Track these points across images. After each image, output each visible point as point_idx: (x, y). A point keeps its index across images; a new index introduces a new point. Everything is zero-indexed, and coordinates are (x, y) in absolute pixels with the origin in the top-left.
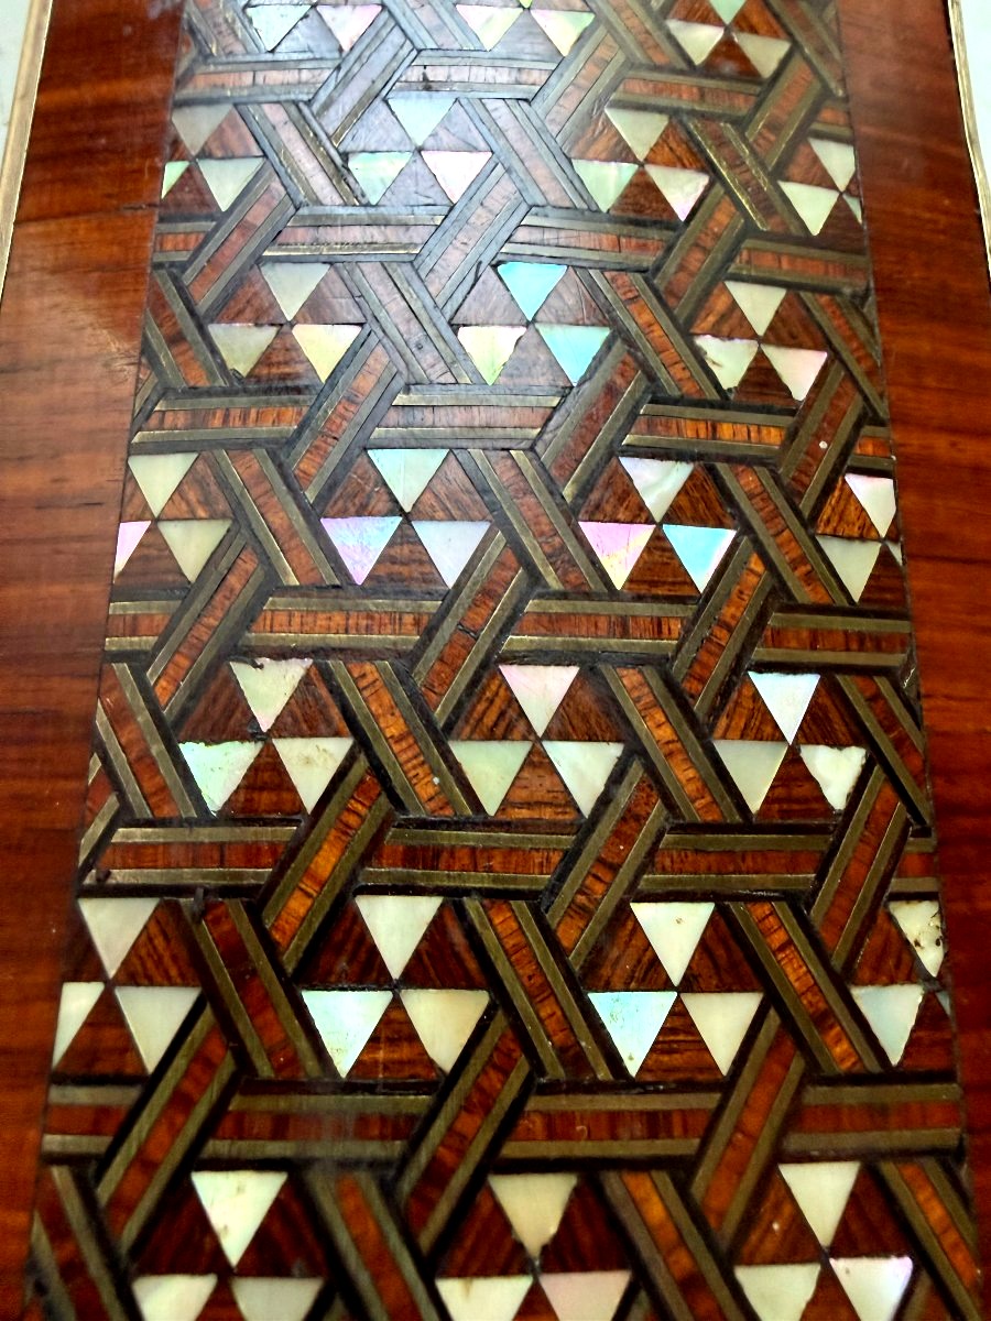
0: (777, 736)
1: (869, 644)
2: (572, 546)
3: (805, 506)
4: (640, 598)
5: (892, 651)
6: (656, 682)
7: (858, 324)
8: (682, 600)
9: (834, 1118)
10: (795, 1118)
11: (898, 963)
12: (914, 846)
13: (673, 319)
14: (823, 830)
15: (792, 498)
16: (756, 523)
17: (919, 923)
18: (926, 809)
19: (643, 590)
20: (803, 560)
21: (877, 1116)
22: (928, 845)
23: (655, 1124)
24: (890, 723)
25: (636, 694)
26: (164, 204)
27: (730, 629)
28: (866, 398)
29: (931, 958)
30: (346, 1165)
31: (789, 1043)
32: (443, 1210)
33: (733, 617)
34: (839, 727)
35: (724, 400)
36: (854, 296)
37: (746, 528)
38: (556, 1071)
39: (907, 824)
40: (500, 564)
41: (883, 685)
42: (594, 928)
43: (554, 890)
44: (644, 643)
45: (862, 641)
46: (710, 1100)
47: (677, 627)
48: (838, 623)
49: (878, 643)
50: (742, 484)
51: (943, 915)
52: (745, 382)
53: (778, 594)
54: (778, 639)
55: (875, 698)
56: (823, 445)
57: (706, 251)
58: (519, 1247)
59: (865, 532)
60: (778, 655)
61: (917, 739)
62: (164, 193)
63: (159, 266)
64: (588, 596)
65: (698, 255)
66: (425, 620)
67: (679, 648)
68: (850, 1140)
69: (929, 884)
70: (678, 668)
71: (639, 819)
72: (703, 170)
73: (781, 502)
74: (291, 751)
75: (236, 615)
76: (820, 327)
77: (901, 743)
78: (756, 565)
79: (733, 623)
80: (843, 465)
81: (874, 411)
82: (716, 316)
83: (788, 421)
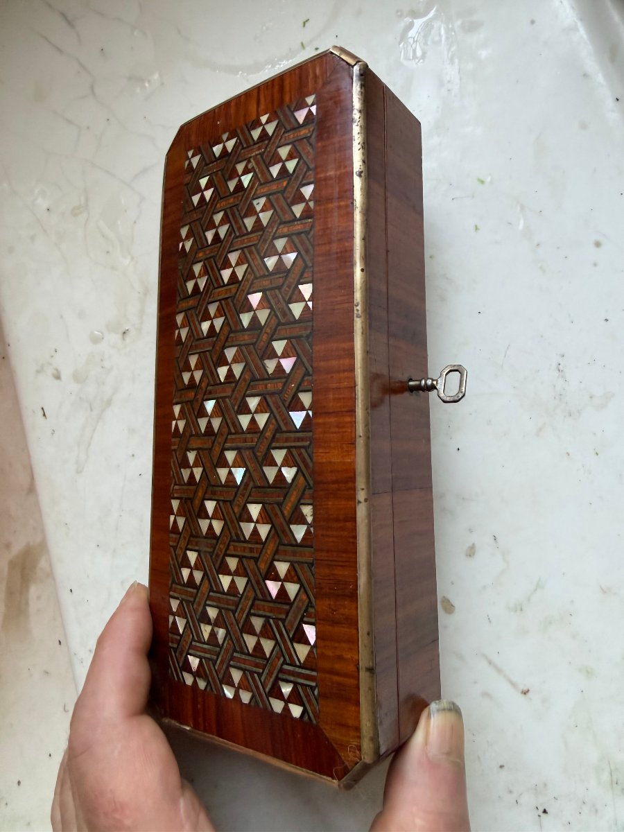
0: (276, 465)
1: (300, 440)
2: (236, 421)
3: (287, 404)
4: (249, 433)
5: (306, 441)
6: (251, 453)
8: (257, 433)
9: (285, 553)
10: (277, 552)
11: (301, 520)
12: (308, 492)
13: (259, 357)
14: (285, 488)
15: (283, 402)
16: (275, 410)
17: (307, 511)
18: (311, 483)
19: (249, 431)
21: (294, 554)
22: (311, 492)
23: (251, 550)
24: (304, 461)
25: (248, 456)
26: (175, 341)
27: (267, 439)
28: (306, 369)
29: (310, 519)
30: (206, 552)
31: (276, 535)
32: (219, 562)
33: (268, 436)
34: (291, 462)
35: (269, 378)
37: (272, 412)
38: (235, 538)
39: (306, 486)
40: (224, 427)
41: (303, 451)
42: (241, 508)
43: (234, 500)
44: (249, 444)
45: (298, 439)
46: (261, 546)
47: (256, 440)
48: (292, 435)
49: (302, 439)
50: (272, 400)
51: (314, 509)
52: (275, 371)
53: (278, 430)
54: (278, 441)
55: (300, 454)
56: (293, 386)
57: (268, 333)
58: (230, 570)
59: (303, 409)
60: (278, 445)
61: (311, 465)
62: (175, 339)
64: (239, 433)
65: (266, 336)
66: (212, 441)
67: (256, 445)
68: (289, 558)
69: (310, 501)
70: (256, 450)
71: (248, 485)
72: (269, 308)
73: (281, 403)
74: (195, 470)
75: (187, 441)
76: (295, 349)
77: (306, 465)
78: (274, 422)
80: (298, 390)
81: (308, 372)
82: (269, 353)
83: (284, 380)
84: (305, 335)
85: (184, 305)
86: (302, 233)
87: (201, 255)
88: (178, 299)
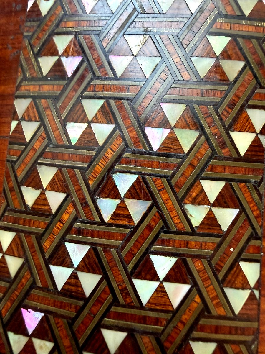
1: (239, 332)
2: (129, 287)
3: (221, 276)
4: (151, 310)
5: (248, 334)
6: (154, 342)
7: (255, 195)
8: (167, 312)
13: (177, 197)
15: (215, 271)
16: (199, 282)
19: (153, 306)
20: (217, 297)
25: (146, 345)
26: (11, 137)
27: (184, 324)
28: (254, 228)
33: (186, 319)
35: (193, 232)
36: (255, 182)
37: (195, 285)
40: (104, 291)
41: (243, 348)
44: (151, 327)
45: (237, 330)
47: (164, 322)
49: (243, 331)
50: (195, 266)
52: (202, 223)
53: (205, 311)
54: (202, 329)
56: (232, 250)
57: (194, 167)
59: (245, 285)
60: (202, 335)
62: (11, 133)
63: (8, 161)
64: (133, 307)
65: (190, 169)
66: (78, 308)
67: (164, 330)
70: (163, 338)
72: (197, 129)
73: (211, 274)
75: (24, 292)
76: (238, 198)
78: (198, 299)
79: (185, 321)
80: (239, 258)
81: (256, 233)
82: (194, 195)
83: (218, 240)
84: (253, 180)
85: (32, 88)
86: (253, 37)
87: (71, 24)
88: (20, 76)
